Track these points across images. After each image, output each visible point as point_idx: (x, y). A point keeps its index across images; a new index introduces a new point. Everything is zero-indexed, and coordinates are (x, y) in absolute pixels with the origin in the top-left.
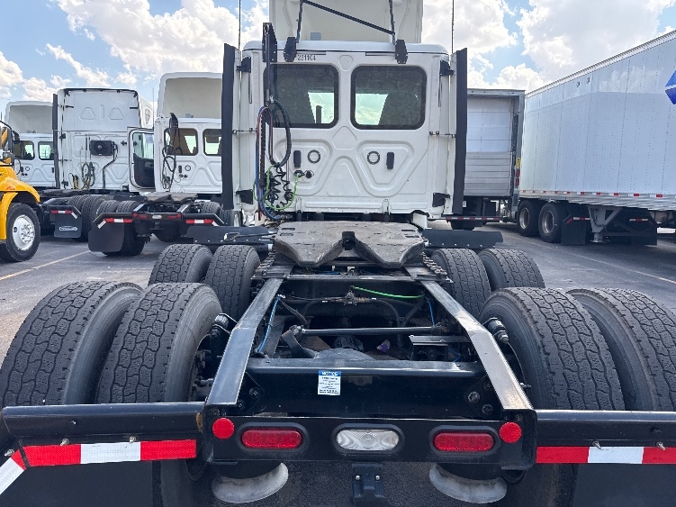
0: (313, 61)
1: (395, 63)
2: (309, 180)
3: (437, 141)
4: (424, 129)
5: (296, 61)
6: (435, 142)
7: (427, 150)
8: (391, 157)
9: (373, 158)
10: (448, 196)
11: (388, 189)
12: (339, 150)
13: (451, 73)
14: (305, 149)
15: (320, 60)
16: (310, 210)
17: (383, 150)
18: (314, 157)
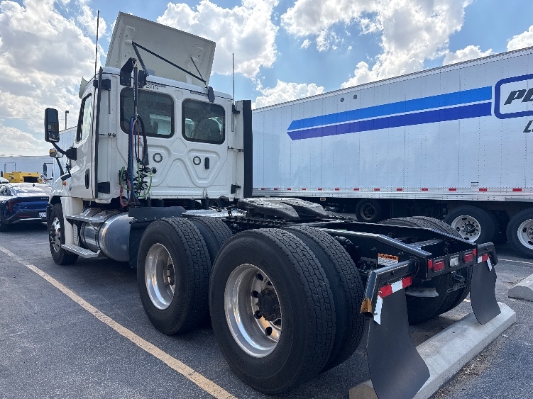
0: (157, 91)
1: (208, 101)
2: (154, 175)
4: (224, 145)
5: (145, 88)
6: (231, 153)
7: (227, 158)
8: (207, 160)
9: (197, 161)
10: (239, 187)
11: (205, 182)
12: (175, 154)
13: (238, 112)
14: (151, 151)
15: (161, 90)
16: (155, 197)
17: (203, 156)
18: (158, 158)
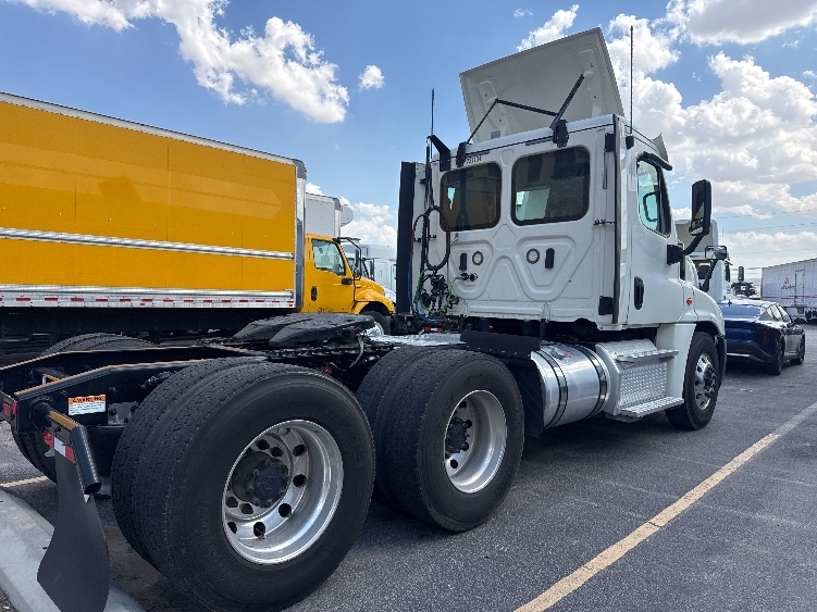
0: (479, 162)
1: (555, 147)
2: (472, 283)
3: (603, 232)
4: (588, 219)
5: (465, 165)
6: (601, 233)
7: (592, 243)
8: (550, 253)
9: (533, 257)
11: (547, 292)
12: (499, 250)
14: (470, 251)
15: (485, 159)
17: (543, 247)
18: (478, 259)
